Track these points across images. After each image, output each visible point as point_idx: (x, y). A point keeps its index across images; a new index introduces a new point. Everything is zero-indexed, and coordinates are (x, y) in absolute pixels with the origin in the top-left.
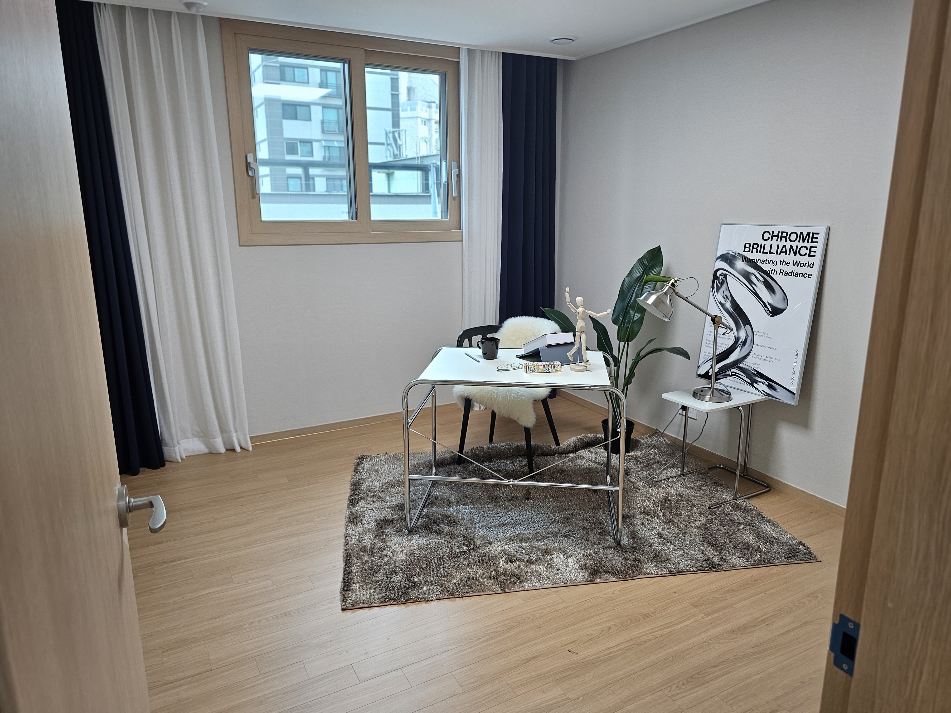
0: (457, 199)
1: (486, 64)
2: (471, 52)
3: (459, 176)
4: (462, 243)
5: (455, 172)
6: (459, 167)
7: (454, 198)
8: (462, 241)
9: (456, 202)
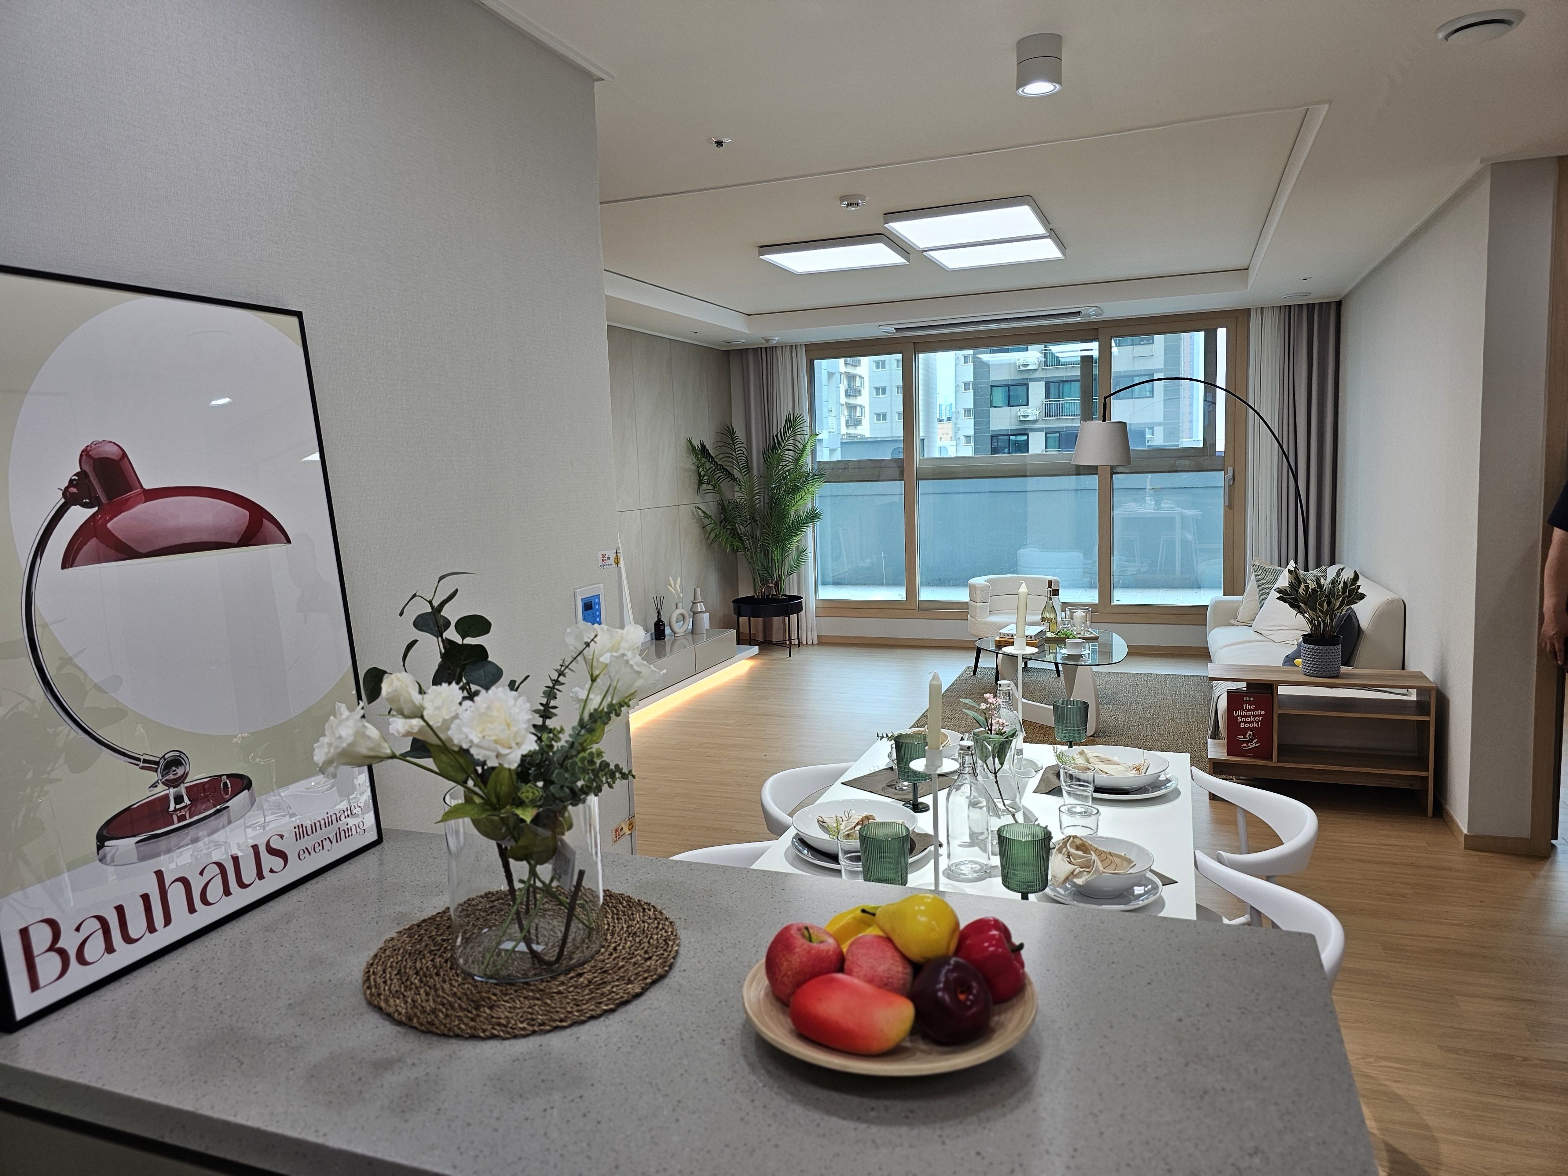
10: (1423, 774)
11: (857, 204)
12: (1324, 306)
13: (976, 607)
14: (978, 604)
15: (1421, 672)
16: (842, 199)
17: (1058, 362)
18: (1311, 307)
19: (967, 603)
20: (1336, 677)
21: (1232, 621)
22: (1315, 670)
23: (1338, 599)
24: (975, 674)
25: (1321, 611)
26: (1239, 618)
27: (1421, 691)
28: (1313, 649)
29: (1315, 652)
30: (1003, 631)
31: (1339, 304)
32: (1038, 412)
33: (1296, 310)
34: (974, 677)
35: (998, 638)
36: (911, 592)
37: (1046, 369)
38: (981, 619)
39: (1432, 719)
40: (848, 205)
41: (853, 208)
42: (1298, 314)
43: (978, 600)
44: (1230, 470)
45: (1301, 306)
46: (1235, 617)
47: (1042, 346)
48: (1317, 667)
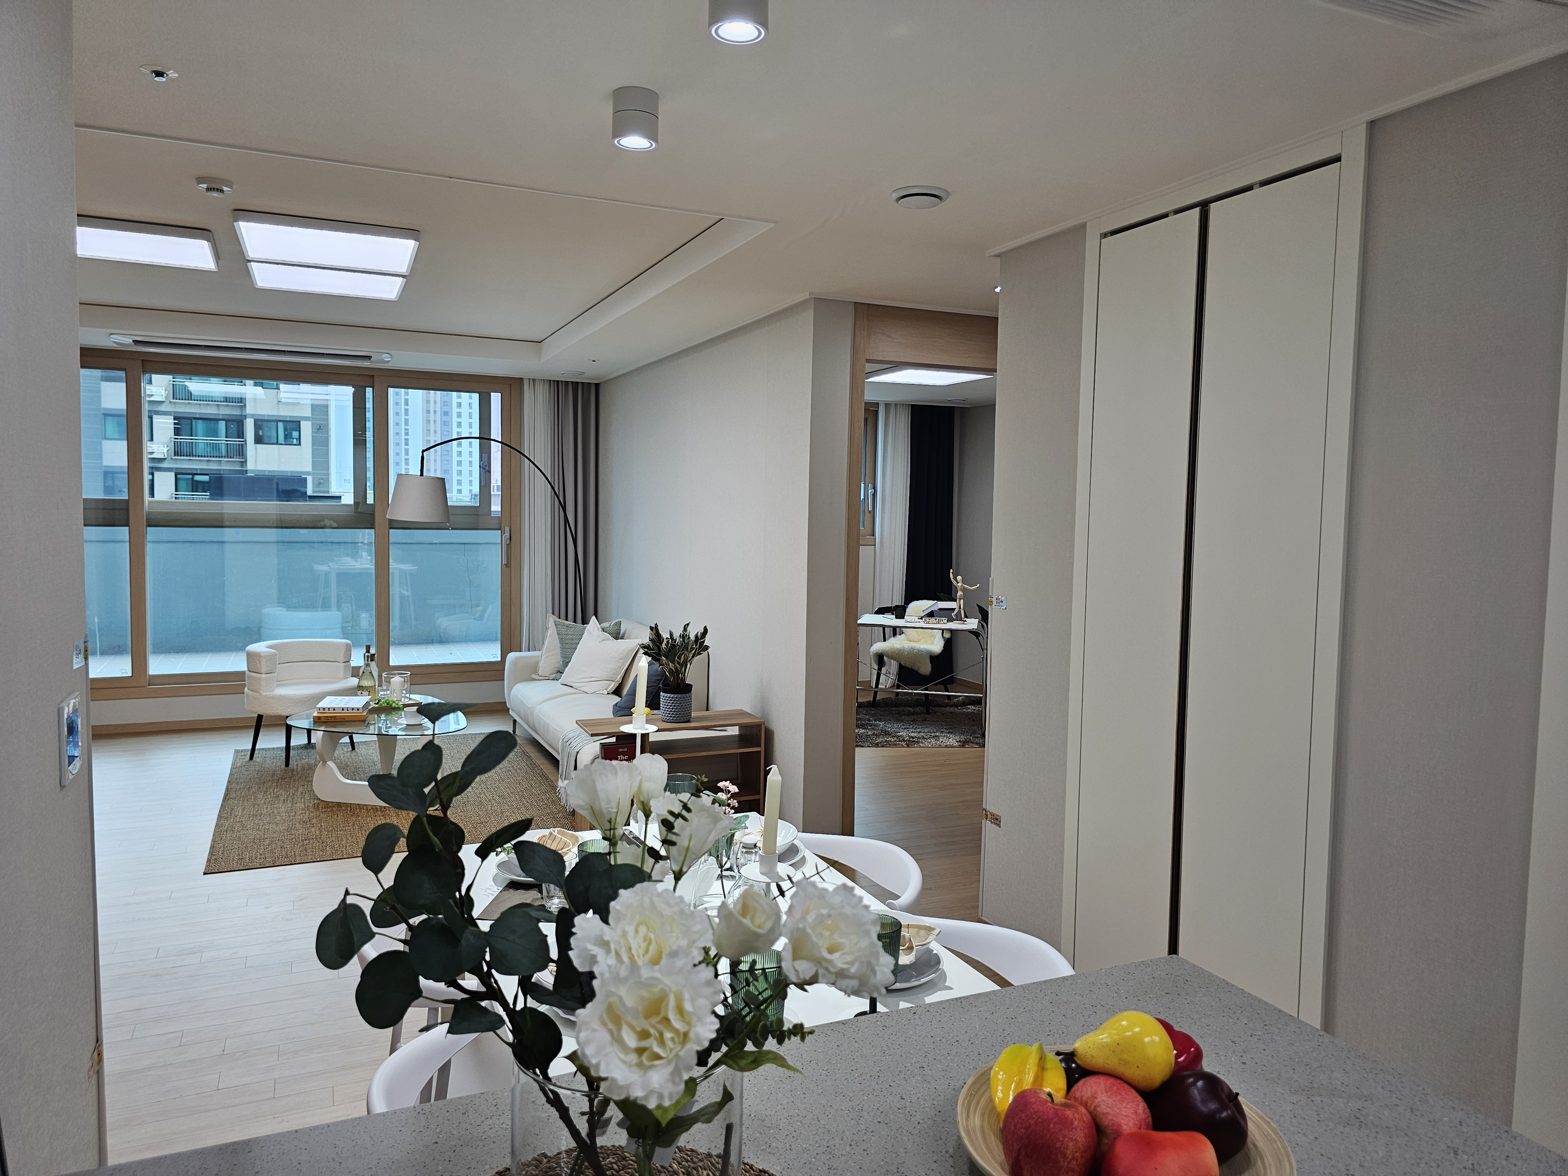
0: (872, 512)
1: (898, 411)
2: (887, 405)
3: (874, 495)
4: (875, 548)
5: (871, 491)
6: (874, 488)
7: (870, 512)
8: (875, 545)
9: (871, 515)
10: (756, 797)
11: (222, 191)
12: (586, 386)
13: (260, 679)
14: (264, 676)
15: (742, 710)
16: (200, 180)
17: (189, 396)
18: (575, 385)
19: (244, 673)
20: (688, 721)
21: (534, 676)
22: (674, 717)
23: (691, 651)
24: (251, 757)
25: (679, 663)
26: (540, 673)
27: (742, 727)
28: (673, 698)
29: (675, 700)
30: (321, 705)
31: (597, 386)
32: (165, 450)
33: (563, 385)
34: (252, 762)
35: (315, 714)
36: (139, 663)
37: (175, 403)
38: (268, 693)
39: (761, 749)
40: (209, 189)
41: (215, 194)
42: (565, 391)
43: (264, 670)
44: (507, 529)
45: (567, 383)
46: (535, 670)
47: (170, 377)
48: (676, 714)
